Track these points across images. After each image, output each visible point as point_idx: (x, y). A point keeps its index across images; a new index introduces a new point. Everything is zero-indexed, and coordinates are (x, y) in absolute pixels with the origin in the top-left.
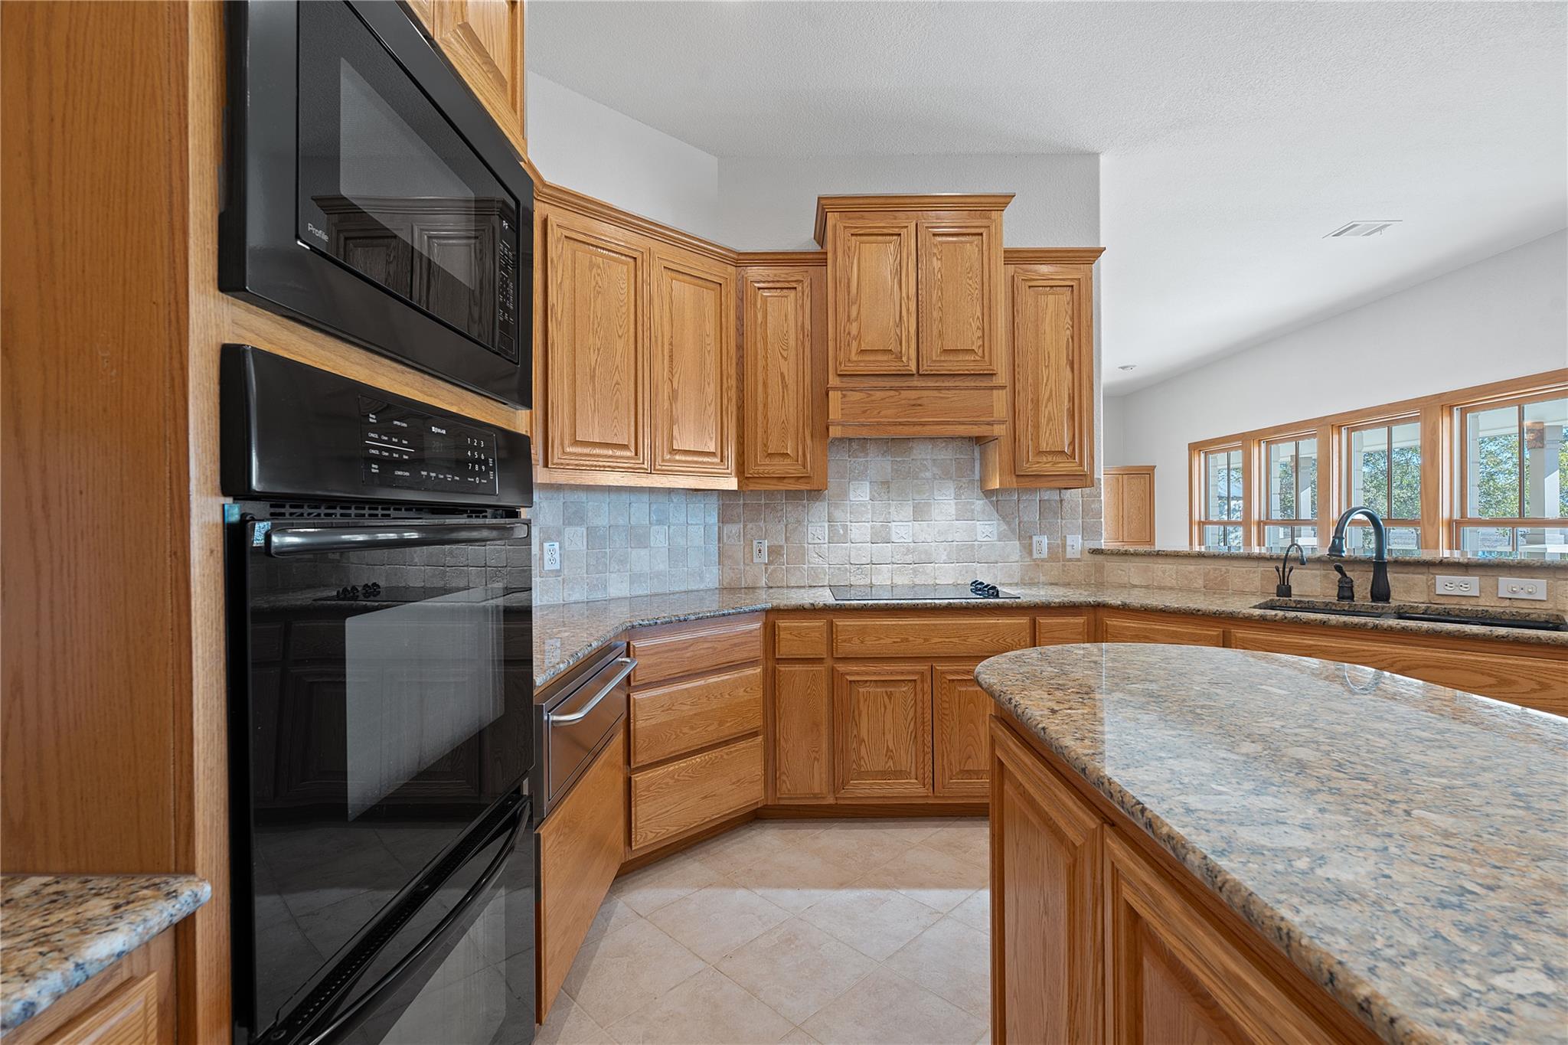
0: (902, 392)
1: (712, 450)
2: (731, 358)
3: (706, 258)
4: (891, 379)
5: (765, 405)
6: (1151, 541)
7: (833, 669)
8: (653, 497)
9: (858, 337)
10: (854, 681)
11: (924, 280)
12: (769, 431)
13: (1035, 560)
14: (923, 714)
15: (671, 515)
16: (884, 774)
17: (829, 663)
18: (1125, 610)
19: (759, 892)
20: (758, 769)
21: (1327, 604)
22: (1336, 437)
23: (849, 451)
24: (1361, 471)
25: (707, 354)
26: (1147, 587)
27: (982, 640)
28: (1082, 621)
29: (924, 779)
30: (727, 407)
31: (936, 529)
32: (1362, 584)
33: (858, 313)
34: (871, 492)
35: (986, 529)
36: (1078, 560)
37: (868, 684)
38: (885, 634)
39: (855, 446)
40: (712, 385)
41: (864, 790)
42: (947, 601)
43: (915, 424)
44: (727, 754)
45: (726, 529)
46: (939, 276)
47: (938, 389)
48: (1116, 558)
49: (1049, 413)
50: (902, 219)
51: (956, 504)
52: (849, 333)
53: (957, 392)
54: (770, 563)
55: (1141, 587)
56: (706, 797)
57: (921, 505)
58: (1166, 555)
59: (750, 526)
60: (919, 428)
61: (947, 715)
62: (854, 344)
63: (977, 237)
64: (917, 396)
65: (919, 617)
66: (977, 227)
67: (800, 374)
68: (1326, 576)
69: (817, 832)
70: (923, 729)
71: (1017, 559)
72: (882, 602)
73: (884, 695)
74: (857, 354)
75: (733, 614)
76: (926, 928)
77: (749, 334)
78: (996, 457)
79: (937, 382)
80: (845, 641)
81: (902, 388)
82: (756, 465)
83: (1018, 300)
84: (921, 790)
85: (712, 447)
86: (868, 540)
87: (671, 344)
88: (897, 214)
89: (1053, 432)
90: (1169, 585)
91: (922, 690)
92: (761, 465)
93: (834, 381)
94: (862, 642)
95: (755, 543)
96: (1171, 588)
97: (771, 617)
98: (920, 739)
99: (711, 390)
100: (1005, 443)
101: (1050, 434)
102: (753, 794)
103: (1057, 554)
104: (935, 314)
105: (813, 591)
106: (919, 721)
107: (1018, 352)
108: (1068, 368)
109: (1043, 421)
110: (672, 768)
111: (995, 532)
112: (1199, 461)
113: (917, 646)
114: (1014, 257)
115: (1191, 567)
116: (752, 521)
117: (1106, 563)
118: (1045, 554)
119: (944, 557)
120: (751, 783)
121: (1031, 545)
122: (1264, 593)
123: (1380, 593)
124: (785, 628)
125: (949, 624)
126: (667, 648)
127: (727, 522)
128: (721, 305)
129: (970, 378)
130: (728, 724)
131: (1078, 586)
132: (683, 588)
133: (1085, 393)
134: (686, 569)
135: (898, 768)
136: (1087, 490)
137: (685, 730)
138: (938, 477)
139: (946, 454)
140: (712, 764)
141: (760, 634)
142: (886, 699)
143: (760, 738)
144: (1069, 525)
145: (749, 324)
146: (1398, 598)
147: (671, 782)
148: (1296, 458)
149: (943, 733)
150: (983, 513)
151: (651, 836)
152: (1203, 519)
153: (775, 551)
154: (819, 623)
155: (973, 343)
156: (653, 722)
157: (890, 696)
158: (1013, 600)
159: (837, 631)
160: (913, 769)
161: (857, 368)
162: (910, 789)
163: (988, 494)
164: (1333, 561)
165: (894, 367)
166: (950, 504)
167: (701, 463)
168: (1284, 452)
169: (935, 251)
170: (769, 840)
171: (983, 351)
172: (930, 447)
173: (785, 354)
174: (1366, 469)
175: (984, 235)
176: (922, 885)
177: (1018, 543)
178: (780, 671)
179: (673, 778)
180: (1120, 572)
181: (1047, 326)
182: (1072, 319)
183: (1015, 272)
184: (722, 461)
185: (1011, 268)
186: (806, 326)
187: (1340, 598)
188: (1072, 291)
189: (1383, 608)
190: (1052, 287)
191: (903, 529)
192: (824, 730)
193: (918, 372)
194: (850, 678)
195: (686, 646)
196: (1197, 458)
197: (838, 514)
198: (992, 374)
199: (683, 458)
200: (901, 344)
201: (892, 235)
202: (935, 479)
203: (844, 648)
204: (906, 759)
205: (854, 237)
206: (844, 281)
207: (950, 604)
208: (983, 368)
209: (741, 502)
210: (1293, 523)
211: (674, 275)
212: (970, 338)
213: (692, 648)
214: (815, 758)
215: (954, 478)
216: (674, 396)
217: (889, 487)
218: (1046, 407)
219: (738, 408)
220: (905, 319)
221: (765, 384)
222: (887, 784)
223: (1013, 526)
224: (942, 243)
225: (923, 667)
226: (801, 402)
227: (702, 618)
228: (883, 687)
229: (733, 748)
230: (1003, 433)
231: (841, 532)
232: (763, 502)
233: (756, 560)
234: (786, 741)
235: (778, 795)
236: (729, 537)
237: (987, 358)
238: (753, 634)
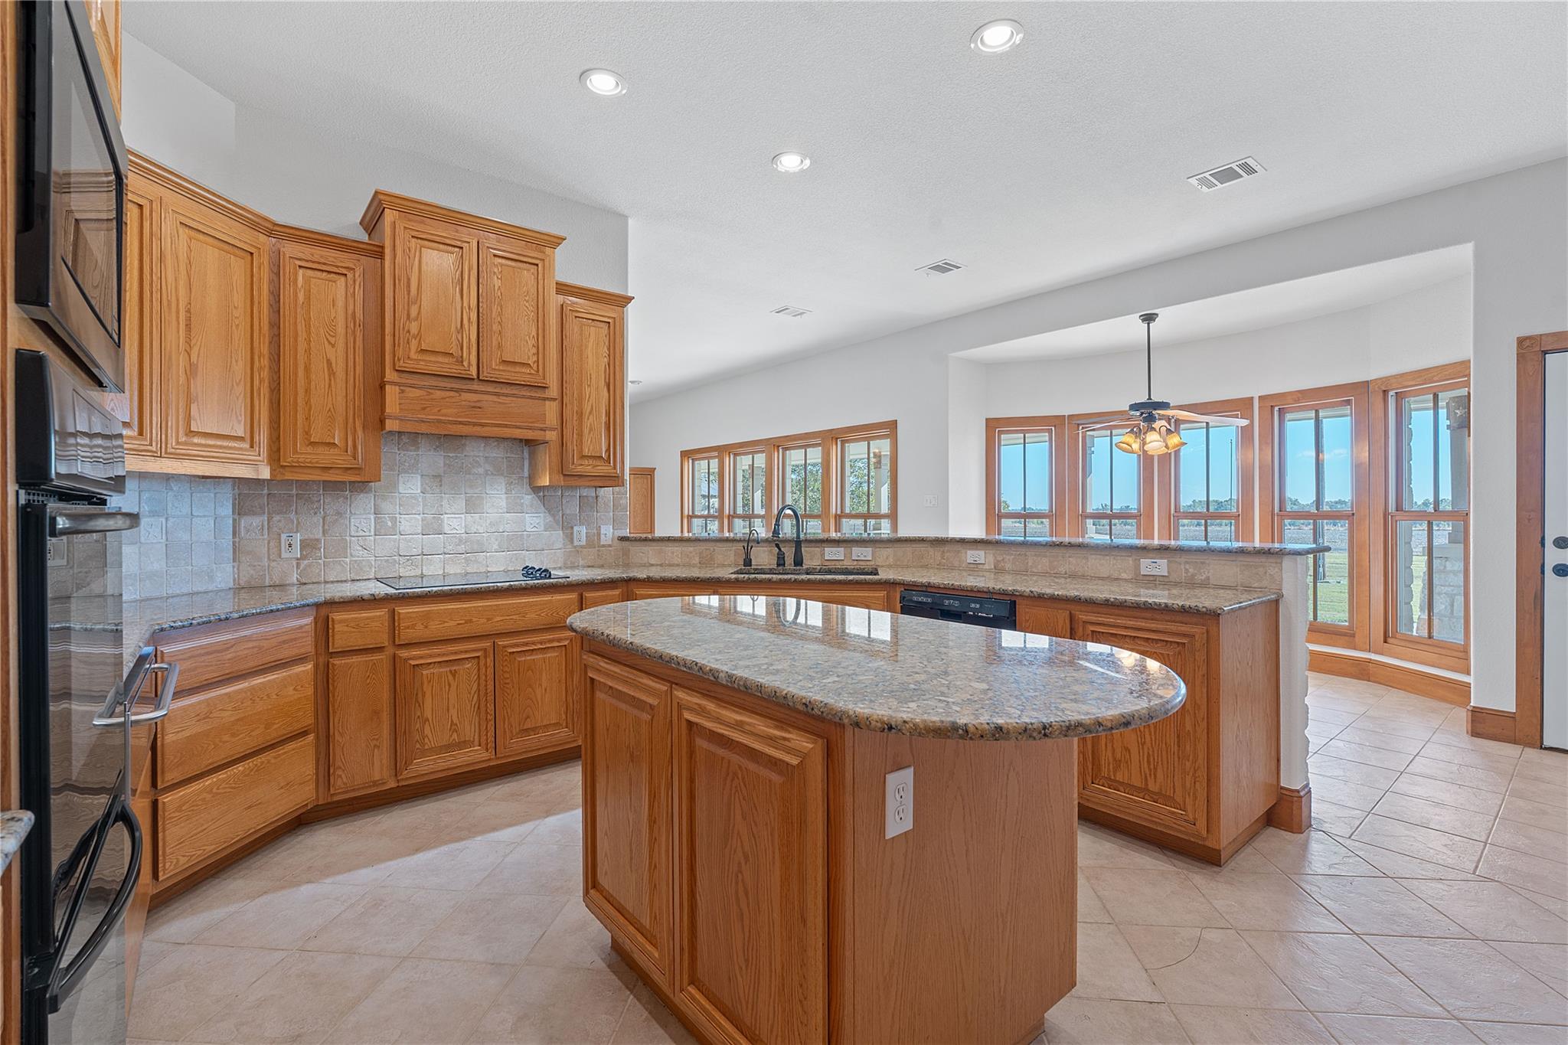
0: (463, 394)
1: (241, 433)
2: (264, 335)
3: (233, 221)
4: (452, 380)
5: (307, 391)
6: (652, 531)
7: (394, 656)
8: (145, 484)
9: (419, 336)
10: (417, 665)
11: (484, 294)
12: (312, 419)
13: (575, 547)
14: (486, 686)
15: (170, 505)
16: (448, 747)
17: (390, 651)
18: (649, 582)
19: (329, 880)
20: (309, 769)
21: (771, 569)
22: (776, 454)
23: (399, 444)
24: (791, 477)
25: (234, 327)
26: (661, 565)
27: (540, 615)
28: (618, 593)
29: (487, 744)
30: (260, 389)
31: (488, 522)
32: (789, 553)
33: (418, 314)
34: (422, 485)
35: (534, 521)
36: (610, 546)
37: (431, 666)
38: (447, 619)
39: (405, 439)
40: (240, 363)
41: (424, 767)
42: (508, 584)
43: (475, 424)
44: (275, 758)
45: (244, 522)
46: (499, 294)
47: (497, 394)
48: (638, 543)
49: (591, 425)
50: (464, 234)
51: (507, 498)
52: (409, 332)
53: (514, 399)
54: (303, 557)
55: (657, 565)
56: (250, 807)
57: (473, 499)
58: (674, 540)
59: (276, 518)
60: (478, 429)
61: (508, 684)
62: (414, 343)
63: (533, 266)
64: (478, 399)
65: (482, 599)
66: (533, 258)
67: (351, 364)
68: (770, 551)
69: (377, 818)
70: (486, 700)
71: (560, 546)
72: (446, 588)
73: (448, 673)
74: (416, 352)
75: (282, 610)
76: (505, 856)
77: (287, 313)
78: (546, 458)
79: (495, 388)
80: (408, 628)
81: (462, 390)
82: (295, 452)
83: (567, 326)
84: (484, 755)
85: (240, 431)
86: (420, 531)
87: (188, 311)
88: (459, 228)
89: (594, 440)
90: (676, 562)
91: (486, 664)
92: (302, 453)
93: (390, 375)
94: (426, 627)
95: (284, 536)
96: (678, 565)
97: (323, 611)
98: (483, 709)
99: (240, 368)
100: (555, 447)
101: (591, 441)
102: (305, 795)
103: (593, 541)
104: (495, 327)
105: (358, 584)
106: (482, 693)
107: (566, 371)
108: (606, 389)
109: (586, 431)
110: (209, 782)
111: (542, 524)
112: (688, 465)
113: (481, 626)
114: (563, 289)
115: (690, 549)
116: (280, 513)
117: (631, 548)
118: (583, 542)
119: (495, 547)
120: (301, 784)
121: (572, 534)
122: (737, 565)
123: (798, 562)
124: (341, 622)
125: (510, 604)
126: (203, 651)
127: (245, 514)
128: (252, 276)
129: (525, 388)
130: (276, 726)
131: (610, 567)
132: (185, 590)
133: (618, 411)
134: (190, 568)
135: (463, 740)
136: (617, 489)
137: (226, 738)
138: (489, 473)
139: (497, 453)
140: (256, 771)
141: (310, 629)
142: (451, 677)
143: (311, 737)
144: (602, 517)
145: (287, 301)
146: (808, 563)
147: (208, 797)
148: (752, 466)
149: (504, 700)
150: (531, 506)
151: (183, 860)
152: (691, 514)
153: (309, 546)
154: (381, 613)
155: (529, 358)
156: (187, 734)
157: (454, 674)
158: (564, 580)
159: (399, 619)
160: (476, 737)
161: (416, 366)
162: (475, 755)
163: (536, 490)
164: (775, 541)
165: (455, 370)
166: (501, 498)
167: (221, 447)
168: (745, 462)
169: (496, 270)
170: (324, 839)
171: (538, 366)
172: (483, 445)
173: (332, 340)
174: (793, 476)
175: (540, 266)
176: (494, 829)
177: (561, 532)
178: (333, 665)
179: (211, 792)
180: (641, 554)
181: (589, 352)
182: (609, 349)
183: (564, 302)
184: (252, 447)
185: (561, 298)
186: (357, 315)
187: (778, 565)
188: (609, 327)
189: (800, 570)
190: (593, 320)
191: (455, 523)
192: (386, 717)
193: (478, 377)
194: (413, 662)
195: (227, 647)
196: (686, 463)
197: (386, 506)
198: (545, 387)
199: (203, 441)
200: (462, 349)
201: (455, 246)
202: (487, 474)
203: (406, 635)
204: (469, 731)
205: (414, 240)
206: (404, 280)
207: (511, 586)
208: (538, 381)
209: (266, 491)
210: (749, 517)
211: (193, 233)
212: (527, 354)
213: (232, 650)
214: (375, 746)
215: (505, 475)
216: (192, 371)
217: (441, 481)
218: (588, 419)
219: (272, 391)
220: (466, 326)
221: (307, 369)
222: (450, 756)
223: (557, 517)
224: (502, 265)
225: (487, 644)
226: (352, 391)
227: (246, 616)
228: (447, 666)
229: (281, 750)
230: (554, 438)
231: (390, 524)
232: (294, 492)
233: (284, 555)
234: (341, 735)
235: (332, 792)
236: (248, 531)
237: (541, 373)
238: (304, 630)
